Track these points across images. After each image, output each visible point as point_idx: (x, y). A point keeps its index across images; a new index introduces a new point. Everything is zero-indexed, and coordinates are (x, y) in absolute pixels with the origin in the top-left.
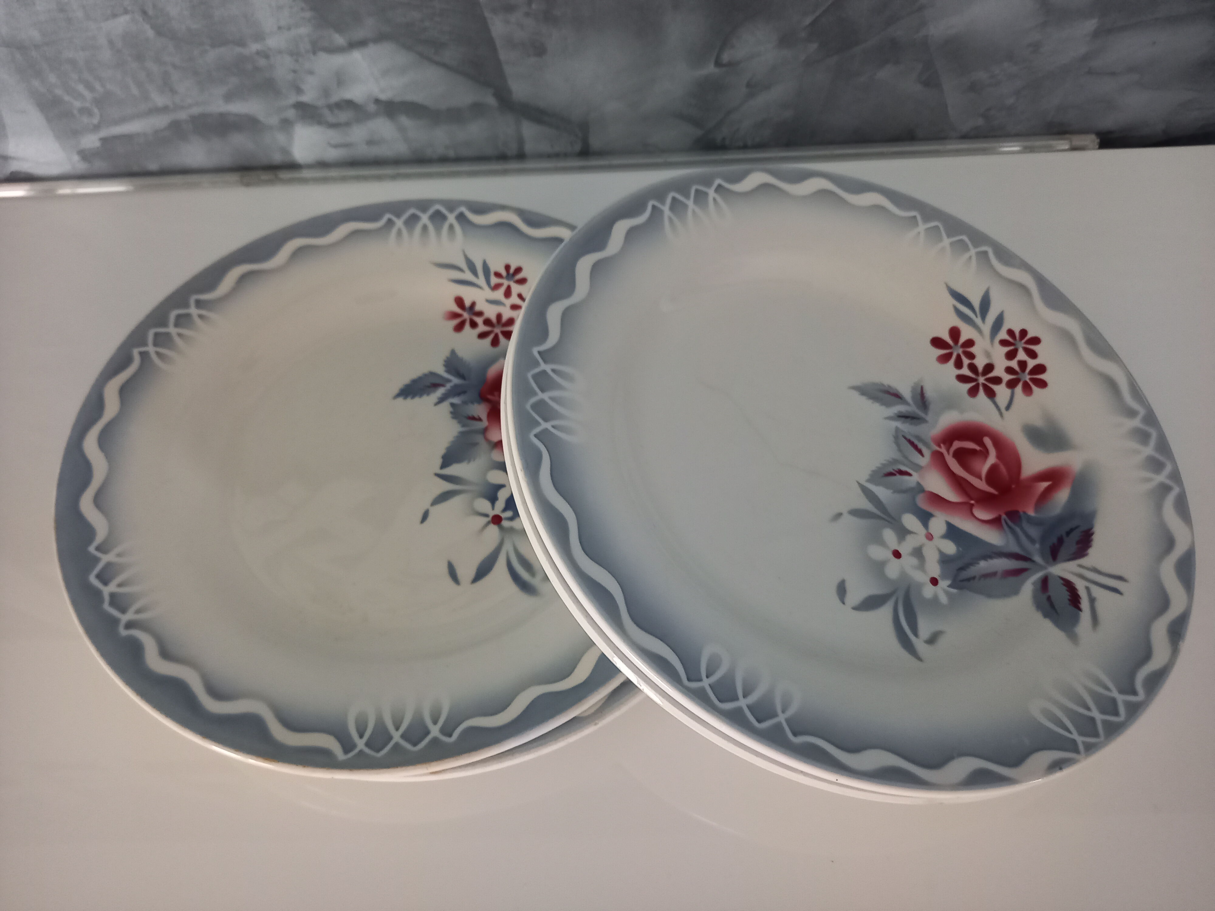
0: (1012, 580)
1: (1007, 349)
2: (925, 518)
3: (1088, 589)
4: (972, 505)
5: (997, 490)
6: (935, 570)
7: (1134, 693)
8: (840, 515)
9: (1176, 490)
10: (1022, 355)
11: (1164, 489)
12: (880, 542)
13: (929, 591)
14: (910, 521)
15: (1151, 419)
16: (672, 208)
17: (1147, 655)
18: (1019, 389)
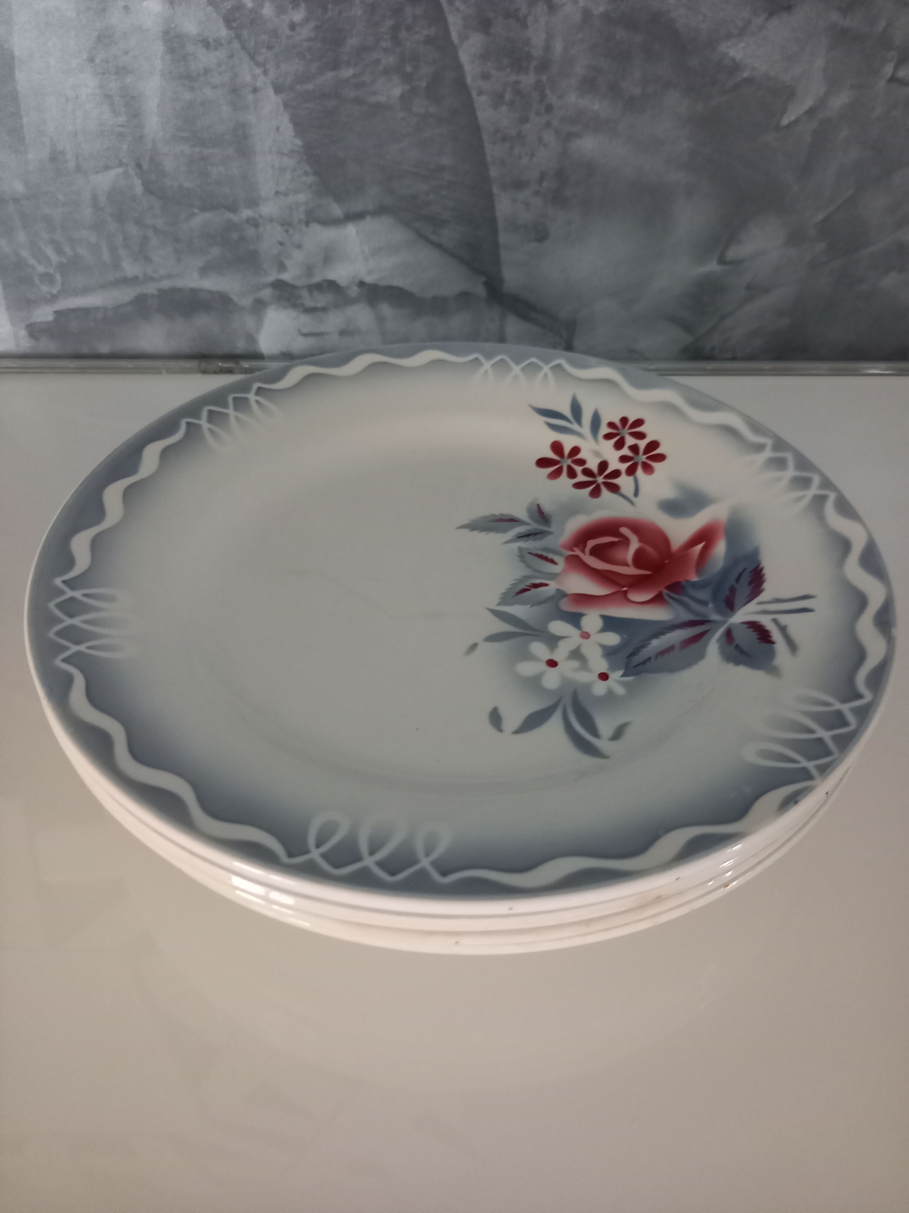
0: (694, 647)
1: (613, 441)
2: (575, 619)
3: (775, 621)
4: (626, 592)
5: (649, 570)
6: (602, 666)
7: (859, 696)
8: (474, 646)
9: (832, 496)
10: (630, 441)
11: (820, 500)
12: (530, 657)
13: (600, 688)
14: (558, 627)
15: (780, 444)
16: (210, 420)
17: (861, 655)
18: (640, 472)
